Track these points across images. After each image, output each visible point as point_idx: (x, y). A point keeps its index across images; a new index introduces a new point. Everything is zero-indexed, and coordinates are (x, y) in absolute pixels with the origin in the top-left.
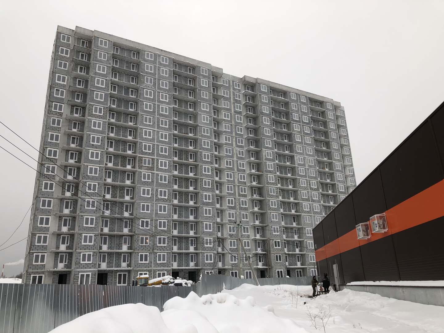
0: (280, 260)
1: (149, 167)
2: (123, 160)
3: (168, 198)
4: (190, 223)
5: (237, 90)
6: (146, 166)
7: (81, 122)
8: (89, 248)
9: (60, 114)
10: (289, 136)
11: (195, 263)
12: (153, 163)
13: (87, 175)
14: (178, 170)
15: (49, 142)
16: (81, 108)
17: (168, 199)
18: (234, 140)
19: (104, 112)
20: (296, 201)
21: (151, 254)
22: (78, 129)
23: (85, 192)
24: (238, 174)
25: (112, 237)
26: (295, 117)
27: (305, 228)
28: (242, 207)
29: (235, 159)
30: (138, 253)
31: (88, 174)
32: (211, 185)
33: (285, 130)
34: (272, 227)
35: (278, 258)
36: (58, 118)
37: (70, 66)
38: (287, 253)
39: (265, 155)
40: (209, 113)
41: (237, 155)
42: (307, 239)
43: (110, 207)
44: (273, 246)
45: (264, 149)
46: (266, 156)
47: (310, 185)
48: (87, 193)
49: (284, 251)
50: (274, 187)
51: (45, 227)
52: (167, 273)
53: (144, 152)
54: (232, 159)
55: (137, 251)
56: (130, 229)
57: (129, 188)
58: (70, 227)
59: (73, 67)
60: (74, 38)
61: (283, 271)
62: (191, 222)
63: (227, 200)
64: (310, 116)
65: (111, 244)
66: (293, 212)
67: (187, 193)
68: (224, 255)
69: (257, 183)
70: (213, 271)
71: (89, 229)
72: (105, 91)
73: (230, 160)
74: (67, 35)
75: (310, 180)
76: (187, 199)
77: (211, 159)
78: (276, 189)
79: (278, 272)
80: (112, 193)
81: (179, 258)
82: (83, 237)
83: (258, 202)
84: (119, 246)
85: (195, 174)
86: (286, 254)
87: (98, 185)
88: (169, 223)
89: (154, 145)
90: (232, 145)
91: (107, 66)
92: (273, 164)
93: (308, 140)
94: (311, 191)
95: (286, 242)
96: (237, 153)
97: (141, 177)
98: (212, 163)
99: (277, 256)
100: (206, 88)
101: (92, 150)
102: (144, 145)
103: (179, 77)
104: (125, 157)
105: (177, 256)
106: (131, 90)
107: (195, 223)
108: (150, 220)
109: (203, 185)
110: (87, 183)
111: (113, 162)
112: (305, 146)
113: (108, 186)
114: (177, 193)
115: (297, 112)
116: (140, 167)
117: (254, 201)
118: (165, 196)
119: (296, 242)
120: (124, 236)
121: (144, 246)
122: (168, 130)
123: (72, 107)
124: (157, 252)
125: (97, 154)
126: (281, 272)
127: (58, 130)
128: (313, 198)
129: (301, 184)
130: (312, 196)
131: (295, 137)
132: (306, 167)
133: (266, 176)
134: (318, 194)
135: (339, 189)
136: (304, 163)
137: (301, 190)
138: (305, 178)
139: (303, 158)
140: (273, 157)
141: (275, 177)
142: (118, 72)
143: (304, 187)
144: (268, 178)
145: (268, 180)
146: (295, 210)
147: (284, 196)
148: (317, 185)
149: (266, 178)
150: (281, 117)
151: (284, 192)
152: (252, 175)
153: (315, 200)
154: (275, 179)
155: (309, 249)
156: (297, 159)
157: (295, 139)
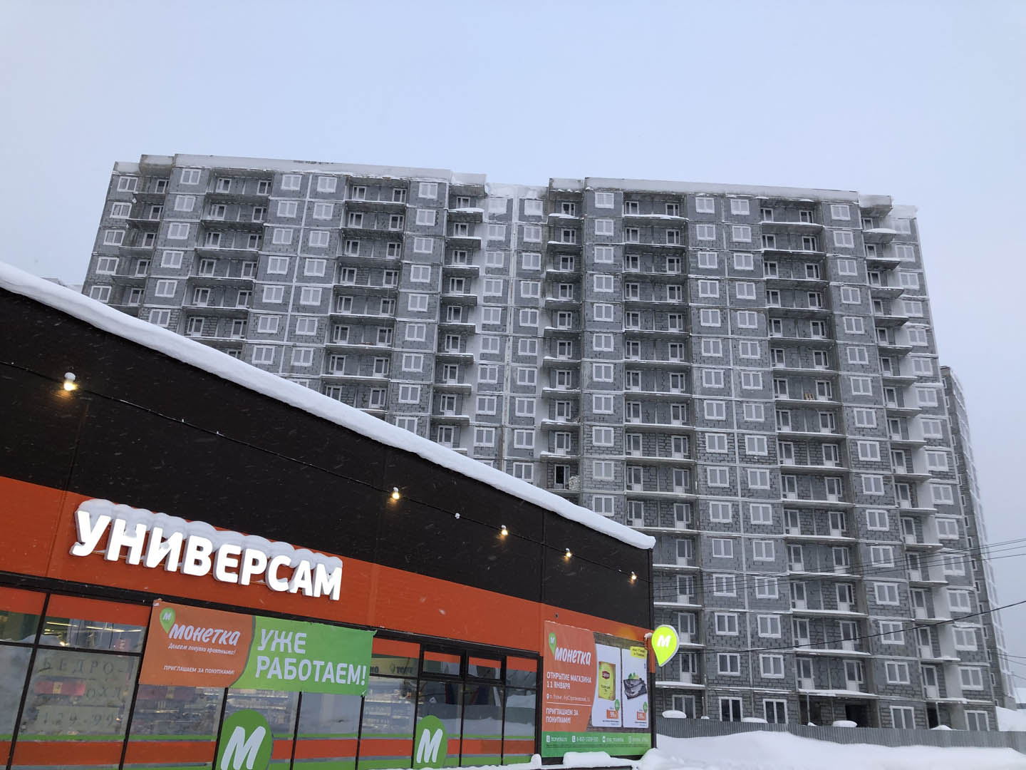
5: (534, 220)
10: (686, 316)
19: (171, 319)
26: (707, 260)
33: (674, 301)
37: (128, 238)
39: (588, 374)
40: (430, 286)
45: (590, 360)
47: (741, 447)
50: (612, 460)
54: (497, 393)
60: (142, 180)
64: (763, 250)
66: (680, 527)
69: (569, 450)
74: (130, 176)
75: (743, 434)
77: (421, 400)
78: (616, 465)
90: (502, 360)
91: (192, 223)
92: (612, 397)
93: (748, 321)
94: (745, 465)
96: (515, 376)
100: (431, 230)
106: (246, 265)
115: (714, 246)
128: (750, 486)
129: (707, 448)
130: (745, 479)
131: (699, 317)
132: (733, 398)
133: (586, 430)
134: (771, 473)
135: (858, 455)
136: (725, 385)
137: (705, 463)
138: (724, 430)
139: (724, 374)
140: (615, 379)
141: (615, 433)
142: (223, 231)
143: (720, 454)
144: (591, 435)
145: (592, 441)
146: (688, 523)
147: (651, 483)
148: (768, 447)
149: (585, 436)
150: (665, 267)
151: (653, 471)
152: (554, 431)
153: (757, 491)
154: (615, 437)
155: (718, 636)
156: (701, 377)
157: (700, 322)
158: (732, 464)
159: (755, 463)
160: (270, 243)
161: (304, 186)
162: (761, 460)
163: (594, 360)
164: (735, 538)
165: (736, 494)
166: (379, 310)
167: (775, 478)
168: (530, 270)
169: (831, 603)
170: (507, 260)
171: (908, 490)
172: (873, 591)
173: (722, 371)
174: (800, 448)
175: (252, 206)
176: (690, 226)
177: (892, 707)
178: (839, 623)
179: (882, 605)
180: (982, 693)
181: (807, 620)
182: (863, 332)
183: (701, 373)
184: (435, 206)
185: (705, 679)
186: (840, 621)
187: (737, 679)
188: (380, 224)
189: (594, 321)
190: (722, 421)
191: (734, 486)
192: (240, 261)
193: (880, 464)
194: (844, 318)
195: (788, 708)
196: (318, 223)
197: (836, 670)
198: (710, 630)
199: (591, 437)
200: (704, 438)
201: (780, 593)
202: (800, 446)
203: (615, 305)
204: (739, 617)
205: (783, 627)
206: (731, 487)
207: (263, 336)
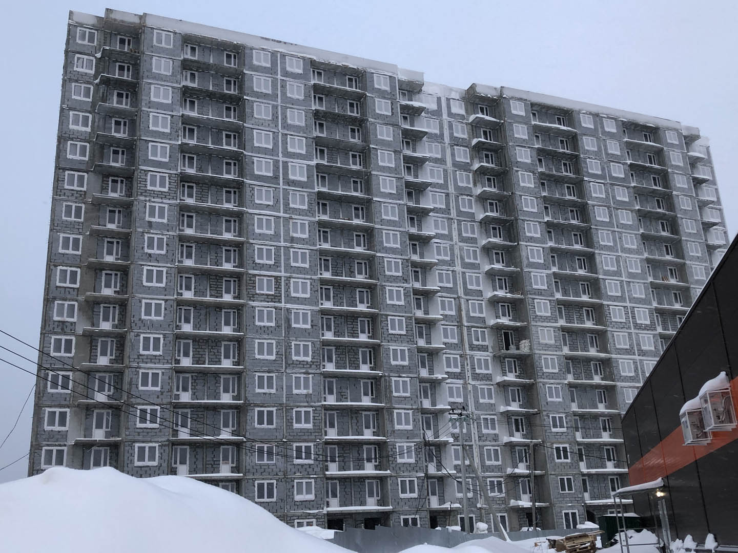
0: (570, 489)
1: (269, 295)
2: (215, 283)
3: (314, 360)
4: (364, 413)
5: (459, 118)
6: (263, 294)
7: (124, 208)
8: (149, 472)
9: (81, 195)
10: (582, 210)
11: (378, 500)
12: (279, 288)
13: (140, 319)
14: (333, 298)
15: (60, 253)
16: (122, 179)
17: (313, 362)
18: (455, 226)
19: (170, 184)
20: (603, 355)
21: (281, 481)
22: (119, 222)
23: (138, 356)
24: (467, 300)
25: (198, 447)
26: (593, 166)
28: (479, 374)
29: (458, 268)
30: (254, 480)
31: (143, 317)
32: (406, 327)
33: (572, 198)
34: (549, 417)
35: (565, 484)
36: (76, 202)
37: (97, 94)
38: (585, 471)
39: (525, 256)
40: (396, 170)
41: (462, 259)
43: (192, 383)
44: (553, 459)
45: (525, 243)
46: (528, 258)
47: (633, 317)
48: (142, 357)
49: (579, 468)
50: (551, 327)
51: (59, 432)
52: (317, 522)
53: (259, 264)
54: (451, 268)
55: (251, 477)
56: (235, 431)
57: (229, 343)
58: (109, 430)
59: (103, 93)
60: (103, 34)
61: (577, 514)
62: (365, 411)
63: (444, 358)
64: (629, 162)
65: (195, 462)
66: (597, 380)
67: (353, 348)
68: (443, 481)
69: (511, 318)
70: (417, 516)
71: (148, 433)
72: (170, 139)
73: (448, 271)
74: (89, 28)
75: (634, 307)
76: (354, 361)
77: (403, 273)
78: (554, 331)
79: (567, 514)
80: (193, 355)
81: (343, 490)
82: (136, 450)
83: (514, 361)
84: (212, 467)
85: (369, 305)
86: (583, 475)
87: (164, 340)
88: (318, 415)
89: (278, 248)
90: (451, 240)
91: (173, 87)
92: (545, 275)
93: (626, 218)
94: (637, 331)
95: (582, 447)
96: (463, 254)
97: (254, 317)
98: (406, 280)
99: (562, 480)
100: (388, 119)
101: (149, 266)
102: (258, 248)
103: (328, 98)
104: (218, 278)
105: (338, 484)
106: (226, 134)
107: (375, 413)
108: (277, 410)
109: (388, 329)
110: (140, 336)
111: (195, 288)
112: (620, 230)
113: (186, 341)
114: (333, 348)
115: (597, 155)
116: (253, 297)
117: (506, 359)
118: (306, 354)
119: (608, 447)
120: (223, 444)
121: (264, 465)
122: (307, 215)
123: (105, 179)
124: (295, 478)
125: (160, 273)
126: (574, 514)
127: (78, 227)
128: (642, 348)
129: (612, 318)
130: (639, 342)
131: (594, 213)
132: (624, 279)
133: (530, 302)
134: (653, 337)
136: (617, 268)
137: (612, 330)
138: (621, 304)
139: (616, 259)
140: (544, 260)
141: (550, 305)
142: (198, 98)
143: (621, 322)
144: (534, 306)
145: (535, 311)
146: (602, 376)
147: (574, 345)
148: (649, 318)
149: (530, 307)
150: (561, 169)
151: (575, 336)
152: (498, 303)
153: (647, 351)
154: (551, 308)
156: (602, 261)
157: (595, 216)
158: (629, 331)
159: (643, 329)
160: (252, 116)
161: (274, 63)
162: (646, 328)
163: (528, 244)
164: (638, 388)
165: (634, 354)
166: (351, 188)
167: (656, 341)
168: (462, 162)
170: (443, 151)
173: (614, 257)
174: (663, 318)
175: (223, 76)
176: (579, 137)
182: (696, 232)
183: (601, 258)
184: (389, 97)
188: (341, 108)
189: (524, 211)
190: (619, 296)
191: (632, 348)
192: (220, 131)
194: (684, 220)
196: (294, 102)
199: (535, 308)
200: (609, 310)
203: (537, 198)
207: (261, 207)
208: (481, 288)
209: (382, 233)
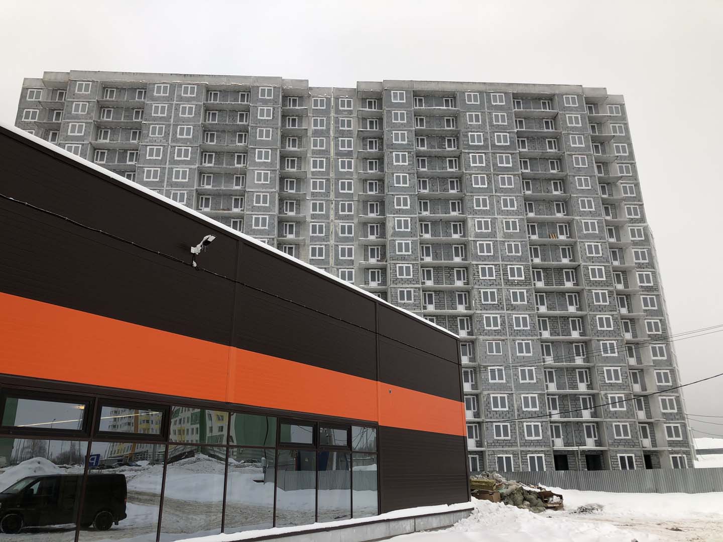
5: (346, 113)
10: (462, 181)
18: (333, 206)
24: (338, 269)
26: (475, 138)
27: (486, 367)
29: (332, 242)
33: (452, 170)
39: (392, 226)
40: (271, 164)
41: (336, 234)
42: (489, 390)
45: (393, 215)
46: (395, 228)
47: (505, 274)
50: (412, 288)
54: (326, 243)
60: (46, 92)
64: (516, 130)
66: (462, 334)
69: (380, 282)
73: (321, 245)
74: (36, 88)
75: (507, 265)
78: (415, 292)
90: (328, 217)
91: (86, 123)
92: (409, 241)
93: (507, 181)
94: (508, 287)
96: (337, 229)
100: (269, 122)
103: (221, 113)
106: (130, 153)
112: (499, 194)
115: (481, 128)
119: (468, 397)
128: (512, 303)
129: (481, 276)
130: (509, 297)
131: (471, 181)
132: (498, 239)
133: (391, 267)
134: (527, 292)
135: (589, 277)
136: (492, 230)
137: (480, 287)
138: (492, 263)
139: (491, 222)
140: (411, 229)
141: (413, 268)
142: (111, 128)
143: (489, 280)
144: (396, 270)
145: (396, 275)
146: (468, 331)
147: (440, 303)
148: (524, 273)
149: (391, 271)
150: (445, 145)
151: (441, 295)
152: (368, 269)
153: (518, 306)
154: (413, 271)
155: (493, 411)
156: (475, 225)
157: (472, 184)
158: (499, 287)
159: (515, 285)
160: (148, 136)
161: (172, 92)
162: (519, 284)
163: (395, 215)
164: (503, 340)
165: (502, 309)
166: (233, 184)
167: (530, 295)
168: (345, 151)
169: (574, 384)
170: (328, 143)
171: (625, 301)
172: (603, 373)
173: (489, 220)
174: (547, 273)
175: (133, 109)
176: (461, 114)
177: (619, 455)
178: (579, 398)
179: (610, 383)
180: (681, 442)
181: (557, 397)
182: (590, 188)
183: (474, 221)
184: (272, 104)
185: (486, 443)
186: (580, 396)
187: (509, 441)
188: (231, 119)
189: (394, 187)
190: (491, 256)
191: (501, 303)
192: (126, 151)
193: (605, 282)
194: (576, 178)
195: (545, 460)
196: (184, 121)
197: (579, 432)
198: (487, 408)
199: (396, 272)
200: (478, 269)
201: (537, 378)
202: (548, 272)
203: (409, 174)
204: (508, 397)
205: (540, 403)
206: (499, 304)
208: (353, 258)
209: (252, 217)
